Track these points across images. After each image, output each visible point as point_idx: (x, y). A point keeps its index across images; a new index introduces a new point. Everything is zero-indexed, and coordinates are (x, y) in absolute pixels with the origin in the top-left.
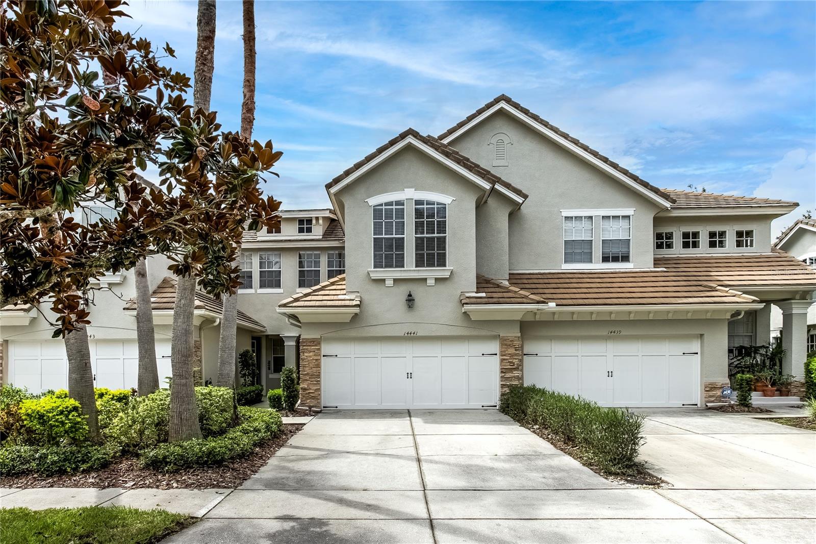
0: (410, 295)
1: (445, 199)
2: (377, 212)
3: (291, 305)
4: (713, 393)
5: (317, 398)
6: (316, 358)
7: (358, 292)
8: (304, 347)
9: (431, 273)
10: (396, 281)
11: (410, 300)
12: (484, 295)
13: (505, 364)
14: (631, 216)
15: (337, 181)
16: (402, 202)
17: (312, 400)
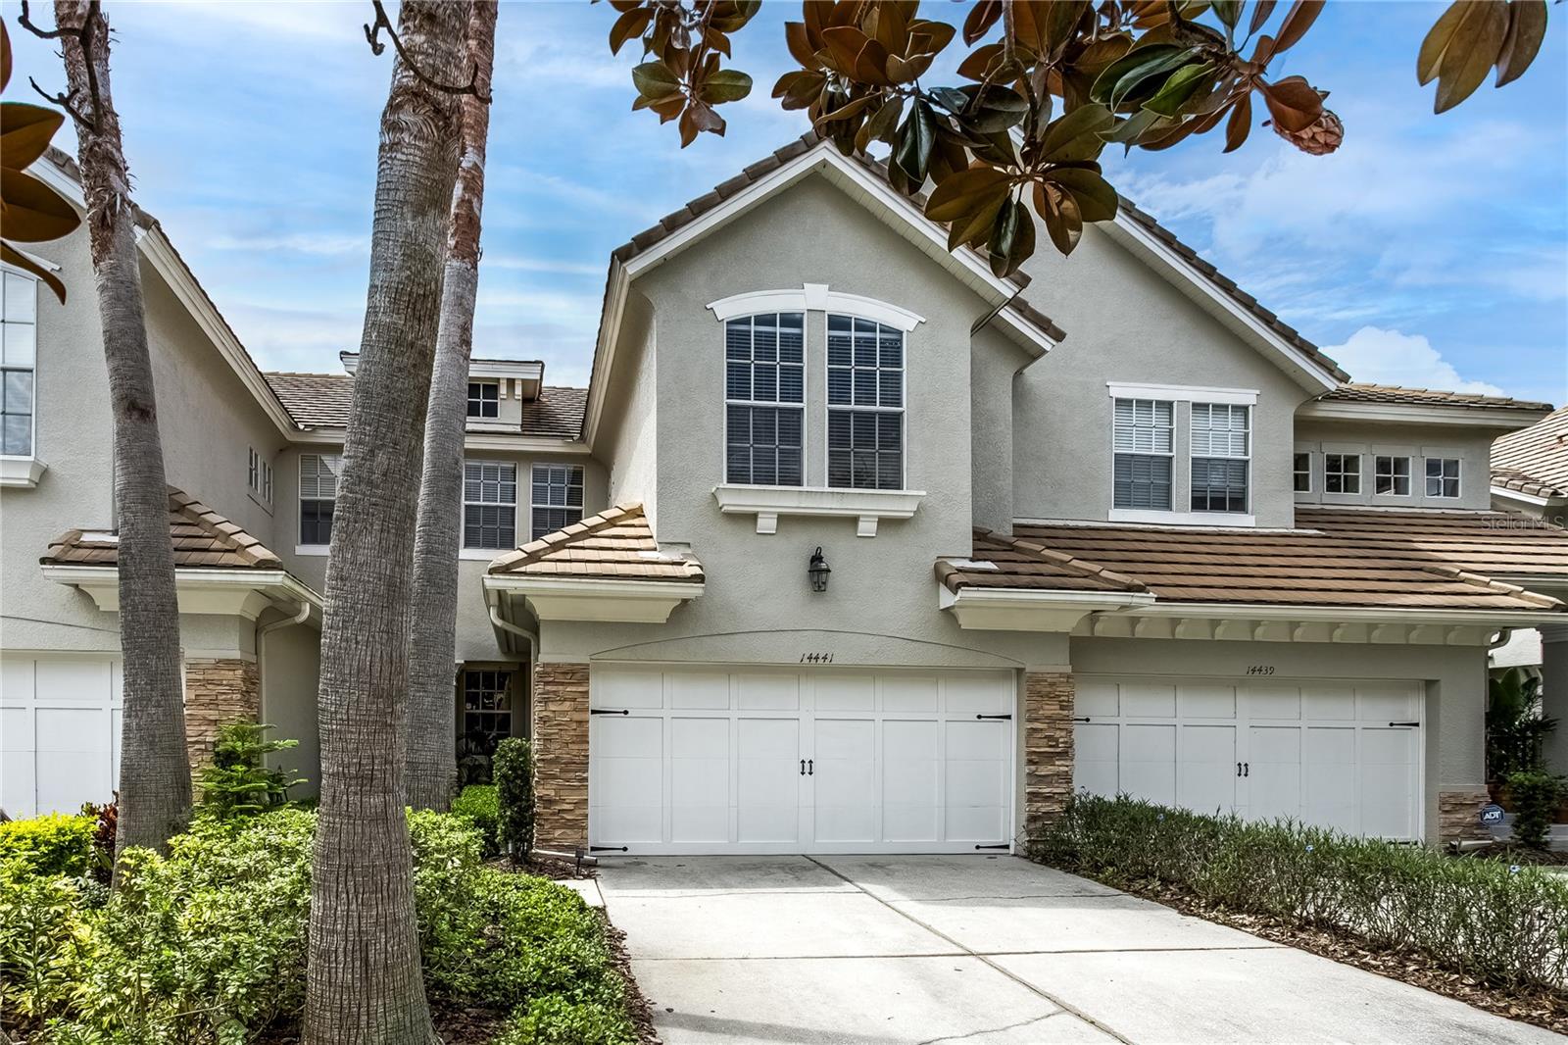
0: (817, 559)
1: (901, 318)
2: (737, 337)
3: (523, 569)
4: (1458, 816)
5: (579, 825)
6: (577, 716)
7: (688, 545)
8: (548, 688)
9: (867, 504)
10: (785, 519)
11: (817, 571)
12: (989, 566)
13: (1036, 741)
14: (1250, 408)
15: (644, 242)
16: (798, 316)
17: (568, 831)
